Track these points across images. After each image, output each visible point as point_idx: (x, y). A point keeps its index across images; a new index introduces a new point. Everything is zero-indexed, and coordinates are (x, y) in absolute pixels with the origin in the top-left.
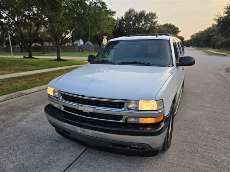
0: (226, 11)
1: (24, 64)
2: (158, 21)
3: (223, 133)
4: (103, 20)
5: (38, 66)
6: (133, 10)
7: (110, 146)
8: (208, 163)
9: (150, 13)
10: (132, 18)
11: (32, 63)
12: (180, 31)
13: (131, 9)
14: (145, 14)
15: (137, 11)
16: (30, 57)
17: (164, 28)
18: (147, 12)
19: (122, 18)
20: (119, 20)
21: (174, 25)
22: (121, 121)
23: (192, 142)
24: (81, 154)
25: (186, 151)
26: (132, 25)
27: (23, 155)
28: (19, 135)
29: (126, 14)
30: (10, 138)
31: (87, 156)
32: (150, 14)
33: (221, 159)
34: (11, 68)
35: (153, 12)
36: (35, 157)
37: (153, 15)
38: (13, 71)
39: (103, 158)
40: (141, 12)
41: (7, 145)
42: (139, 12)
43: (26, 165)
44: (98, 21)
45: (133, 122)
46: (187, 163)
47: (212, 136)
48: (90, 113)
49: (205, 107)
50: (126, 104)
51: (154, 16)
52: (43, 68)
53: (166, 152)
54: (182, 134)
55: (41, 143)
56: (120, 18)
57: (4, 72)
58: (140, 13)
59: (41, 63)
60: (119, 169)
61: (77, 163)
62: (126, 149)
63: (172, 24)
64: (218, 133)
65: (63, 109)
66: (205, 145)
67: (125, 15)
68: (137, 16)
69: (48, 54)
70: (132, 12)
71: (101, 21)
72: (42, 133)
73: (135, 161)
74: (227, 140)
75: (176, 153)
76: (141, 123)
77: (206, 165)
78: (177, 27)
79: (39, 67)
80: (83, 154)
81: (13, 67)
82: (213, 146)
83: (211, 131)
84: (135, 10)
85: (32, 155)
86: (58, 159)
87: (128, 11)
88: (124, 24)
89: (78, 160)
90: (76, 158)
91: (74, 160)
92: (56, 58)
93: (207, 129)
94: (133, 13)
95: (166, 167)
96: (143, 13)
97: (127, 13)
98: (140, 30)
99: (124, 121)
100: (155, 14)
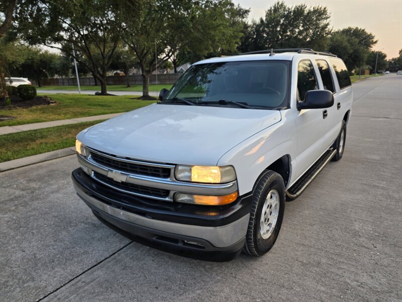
1: (89, 105)
2: (330, 23)
3: (385, 237)
4: (218, 26)
5: (110, 108)
6: (282, 5)
7: (154, 238)
8: (329, 285)
9: (314, 8)
10: (280, 21)
11: (101, 104)
12: (376, 42)
13: (278, 3)
14: (306, 12)
15: (290, 7)
16: (104, 93)
17: (344, 36)
18: (309, 7)
19: (262, 21)
20: (255, 26)
21: (364, 30)
22: (167, 199)
23: (316, 247)
24: (122, 249)
25: (297, 260)
26: (280, 34)
27: (41, 241)
28: (46, 213)
29: (269, 14)
30: (32, 216)
31: (129, 252)
32: (315, 11)
33: (357, 282)
34: (68, 110)
35: (320, 7)
36: (55, 247)
37: (320, 13)
38: (69, 116)
39: (152, 258)
40: (298, 9)
41: (25, 226)
42: (293, 9)
43: (38, 256)
44: (209, 29)
45: (186, 202)
46: (289, 281)
47: (362, 239)
48: (123, 183)
49: (375, 186)
50: (172, 171)
51: (323, 14)
52: (116, 111)
53: (260, 260)
54: (304, 232)
55: (71, 227)
56: (258, 21)
57: (56, 117)
58: (294, 11)
59: (115, 102)
60: (170, 276)
61: (109, 262)
62: (176, 245)
63: (359, 28)
64: (376, 236)
65: (92, 175)
66: (339, 255)
67: (266, 16)
68: (290, 16)
69: (134, 89)
70: (281, 8)
71: (215, 28)
72: (78, 212)
73: (200, 268)
74: (387, 250)
75: (277, 262)
76: (197, 203)
77: (323, 289)
78: (371, 34)
79: (110, 110)
80: (125, 248)
81: (71, 109)
82: (354, 258)
83: (364, 231)
84: (285, 4)
85: (53, 243)
86: (86, 253)
87: (273, 8)
88: (264, 31)
89: (113, 257)
90: (111, 254)
91: (108, 256)
92: (141, 94)
93: (357, 226)
94: (281, 11)
95: (248, 283)
96: (301, 9)
97: (270, 11)
98: (294, 41)
99: (171, 198)
100: (324, 10)
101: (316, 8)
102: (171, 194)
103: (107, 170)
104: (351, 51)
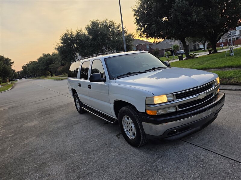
12: (13, 63)
21: (3, 56)
78: (8, 59)
99: (215, 95)
102: (214, 93)
103: (196, 96)
104: (1, 68)
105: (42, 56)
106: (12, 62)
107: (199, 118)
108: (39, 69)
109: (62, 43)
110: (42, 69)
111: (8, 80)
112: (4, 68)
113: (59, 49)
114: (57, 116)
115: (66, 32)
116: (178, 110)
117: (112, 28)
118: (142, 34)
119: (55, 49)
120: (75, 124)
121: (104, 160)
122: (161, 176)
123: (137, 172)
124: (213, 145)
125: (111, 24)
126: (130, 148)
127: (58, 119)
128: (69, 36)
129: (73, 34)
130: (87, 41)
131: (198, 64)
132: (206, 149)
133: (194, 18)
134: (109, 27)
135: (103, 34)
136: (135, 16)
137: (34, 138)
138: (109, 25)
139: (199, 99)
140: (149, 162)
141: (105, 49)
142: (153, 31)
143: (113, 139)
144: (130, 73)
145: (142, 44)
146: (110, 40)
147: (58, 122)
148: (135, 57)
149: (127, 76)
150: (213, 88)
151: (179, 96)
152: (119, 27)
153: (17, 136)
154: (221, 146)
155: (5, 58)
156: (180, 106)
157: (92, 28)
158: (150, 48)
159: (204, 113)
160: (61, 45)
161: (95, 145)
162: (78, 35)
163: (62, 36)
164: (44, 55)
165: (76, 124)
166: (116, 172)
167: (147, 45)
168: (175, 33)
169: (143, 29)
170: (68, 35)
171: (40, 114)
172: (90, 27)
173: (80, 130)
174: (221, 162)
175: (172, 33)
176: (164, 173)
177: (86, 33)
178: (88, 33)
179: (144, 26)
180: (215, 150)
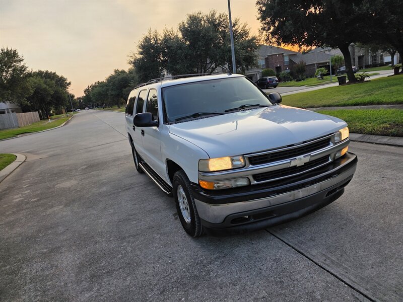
0: (141, 50)
2: (26, 66)
12: (70, 83)
21: (55, 73)
22: (330, 160)
32: (5, 53)
39: (304, 228)
45: (338, 158)
50: (332, 139)
63: (49, 71)
76: (342, 155)
78: (62, 77)
99: (333, 159)
100: (13, 53)
101: (5, 51)
102: (332, 156)
103: (289, 161)
104: (52, 92)
105: (113, 73)
106: (68, 82)
107: (291, 198)
108: (107, 95)
109: (141, 53)
110: (112, 95)
111: (64, 111)
112: (56, 92)
113: (136, 63)
114: (106, 174)
115: (147, 34)
116: (252, 184)
117: (223, 27)
118: (270, 37)
119: (130, 63)
120: (125, 190)
121: (138, 253)
122: (208, 288)
123: (176, 278)
124: (314, 246)
125: (221, 20)
126: (185, 237)
127: (105, 179)
128: (152, 41)
129: (159, 37)
130: (179, 49)
131: (364, 94)
132: (299, 252)
133: (365, 8)
134: (219, 24)
135: (207, 37)
136: (258, 6)
137: (61, 207)
138: (219, 20)
139: (295, 167)
140: (202, 262)
141: (210, 63)
142: (289, 33)
143: (166, 220)
144: (198, 113)
145: (276, 55)
146: (219, 48)
147: (103, 184)
148: (214, 86)
149: (192, 118)
150: (331, 146)
151: (255, 160)
152: (236, 24)
153: (42, 201)
154: (327, 249)
155: (58, 76)
156: (256, 177)
157: (190, 27)
158: (291, 60)
159: (300, 190)
160: (139, 56)
161: (137, 227)
162: (166, 40)
163: (142, 40)
164: (116, 71)
165: (127, 189)
166: (146, 274)
167: (286, 56)
168: (328, 35)
169: (272, 28)
170: (150, 40)
171: (85, 168)
172: (186, 25)
173: (127, 201)
174: (312, 277)
175: (322, 36)
176: (215, 285)
177: (180, 35)
178: (183, 35)
179: (274, 23)
180: (314, 254)
